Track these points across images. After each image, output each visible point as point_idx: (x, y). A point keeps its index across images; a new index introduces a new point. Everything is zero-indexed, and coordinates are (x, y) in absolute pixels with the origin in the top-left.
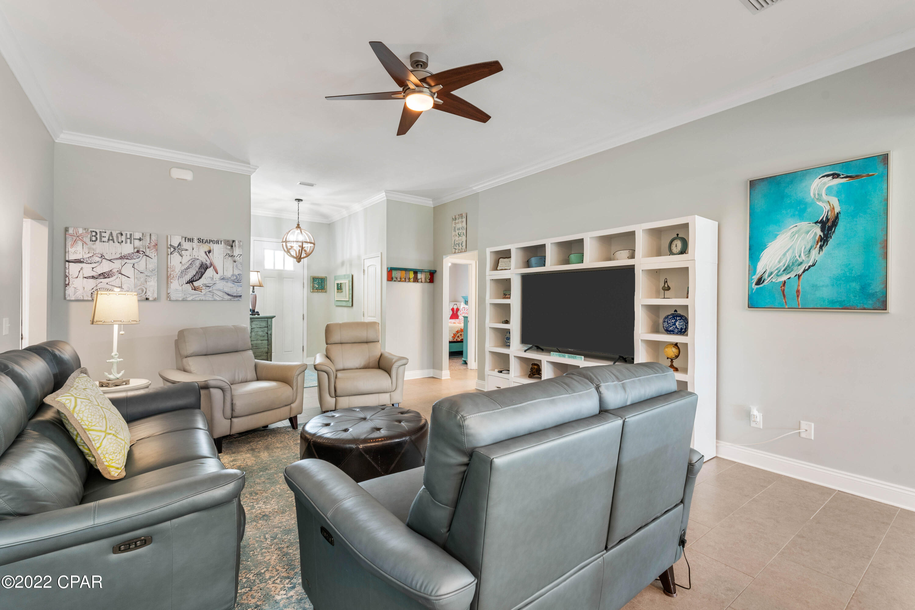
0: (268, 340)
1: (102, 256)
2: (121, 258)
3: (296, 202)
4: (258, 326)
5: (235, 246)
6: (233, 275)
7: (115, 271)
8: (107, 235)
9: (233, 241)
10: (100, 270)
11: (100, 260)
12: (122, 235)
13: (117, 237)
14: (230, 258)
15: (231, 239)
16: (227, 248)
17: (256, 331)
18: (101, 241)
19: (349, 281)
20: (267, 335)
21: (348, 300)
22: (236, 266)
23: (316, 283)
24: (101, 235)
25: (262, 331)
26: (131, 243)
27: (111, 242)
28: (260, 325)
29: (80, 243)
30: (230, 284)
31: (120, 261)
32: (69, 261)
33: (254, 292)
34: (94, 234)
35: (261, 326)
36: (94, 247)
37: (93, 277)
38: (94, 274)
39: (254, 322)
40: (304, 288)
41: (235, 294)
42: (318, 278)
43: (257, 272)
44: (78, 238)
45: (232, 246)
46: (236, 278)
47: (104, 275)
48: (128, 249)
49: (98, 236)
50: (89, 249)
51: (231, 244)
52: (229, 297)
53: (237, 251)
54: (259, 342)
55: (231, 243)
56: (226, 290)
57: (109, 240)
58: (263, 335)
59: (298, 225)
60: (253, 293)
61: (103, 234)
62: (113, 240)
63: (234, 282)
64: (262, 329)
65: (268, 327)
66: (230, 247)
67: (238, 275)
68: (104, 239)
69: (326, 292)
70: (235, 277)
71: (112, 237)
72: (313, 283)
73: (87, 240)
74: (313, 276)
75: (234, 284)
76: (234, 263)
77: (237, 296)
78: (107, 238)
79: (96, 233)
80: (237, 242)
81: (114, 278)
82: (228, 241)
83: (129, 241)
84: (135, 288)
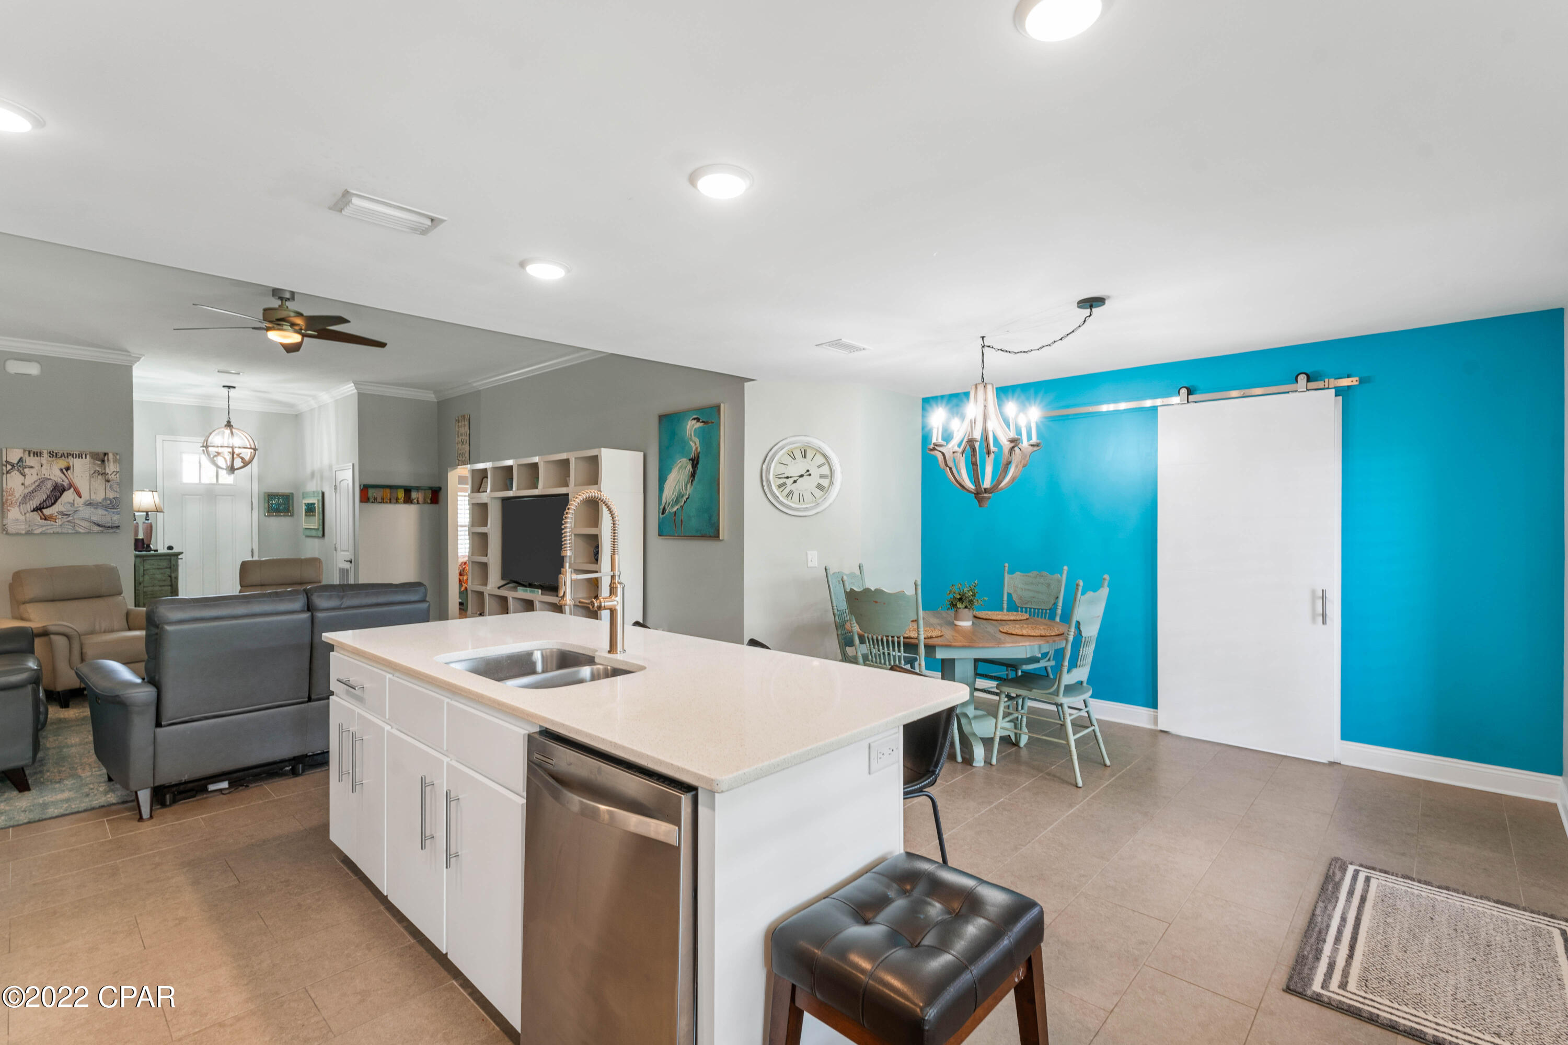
0: (171, 586)
3: (226, 390)
4: (154, 567)
5: (108, 460)
6: (105, 499)
9: (105, 454)
14: (100, 477)
15: (101, 449)
16: (94, 464)
17: (151, 573)
19: (318, 500)
20: (170, 578)
21: (316, 527)
22: (111, 487)
23: (274, 502)
25: (161, 573)
28: (158, 565)
30: (101, 511)
33: (148, 520)
35: (160, 567)
39: (147, 561)
40: (252, 510)
41: (108, 525)
42: (277, 496)
43: (151, 492)
45: (103, 461)
46: (111, 504)
51: (102, 458)
52: (100, 529)
53: (111, 468)
54: (157, 588)
55: (102, 456)
56: (94, 519)
58: (164, 578)
59: (229, 422)
60: (146, 522)
63: (106, 508)
64: (162, 571)
65: (171, 568)
66: (99, 463)
67: (114, 498)
69: (292, 515)
70: (109, 502)
72: (268, 502)
74: (268, 493)
75: (107, 511)
76: (107, 483)
77: (112, 527)
80: (111, 456)
82: (97, 454)
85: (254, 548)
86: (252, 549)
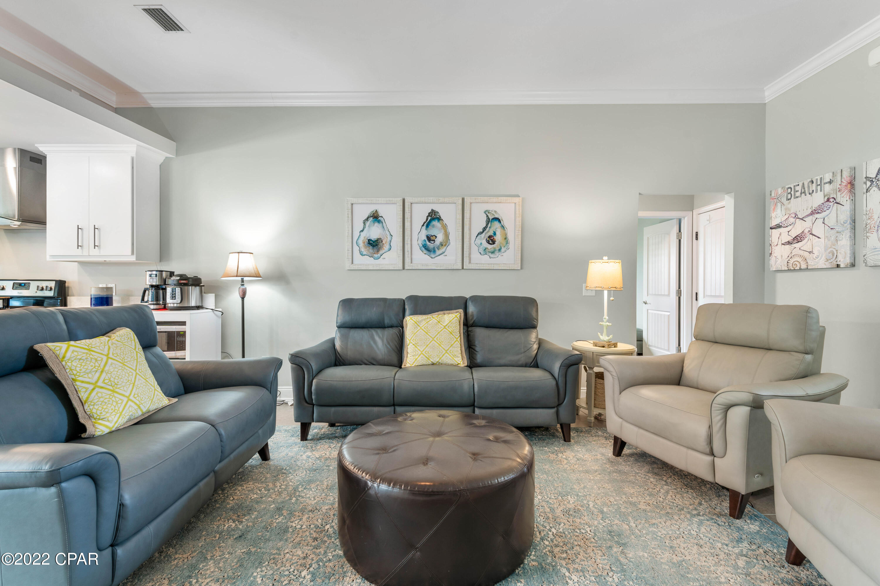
1: (796, 217)
2: (812, 213)
7: (806, 231)
8: (799, 188)
10: (794, 234)
11: (794, 220)
12: (812, 182)
13: (809, 187)
18: (795, 198)
24: (795, 189)
26: (821, 191)
27: (803, 195)
29: (779, 205)
31: (811, 217)
32: (771, 228)
34: (789, 190)
36: (789, 206)
37: (789, 243)
38: (789, 239)
44: (778, 198)
47: (798, 239)
48: (818, 199)
49: (792, 193)
50: (786, 209)
57: (801, 193)
61: (798, 188)
62: (804, 192)
68: (798, 194)
71: (804, 188)
73: (784, 200)
78: (800, 192)
79: (791, 188)
81: (806, 240)
83: (819, 187)
84: (825, 251)
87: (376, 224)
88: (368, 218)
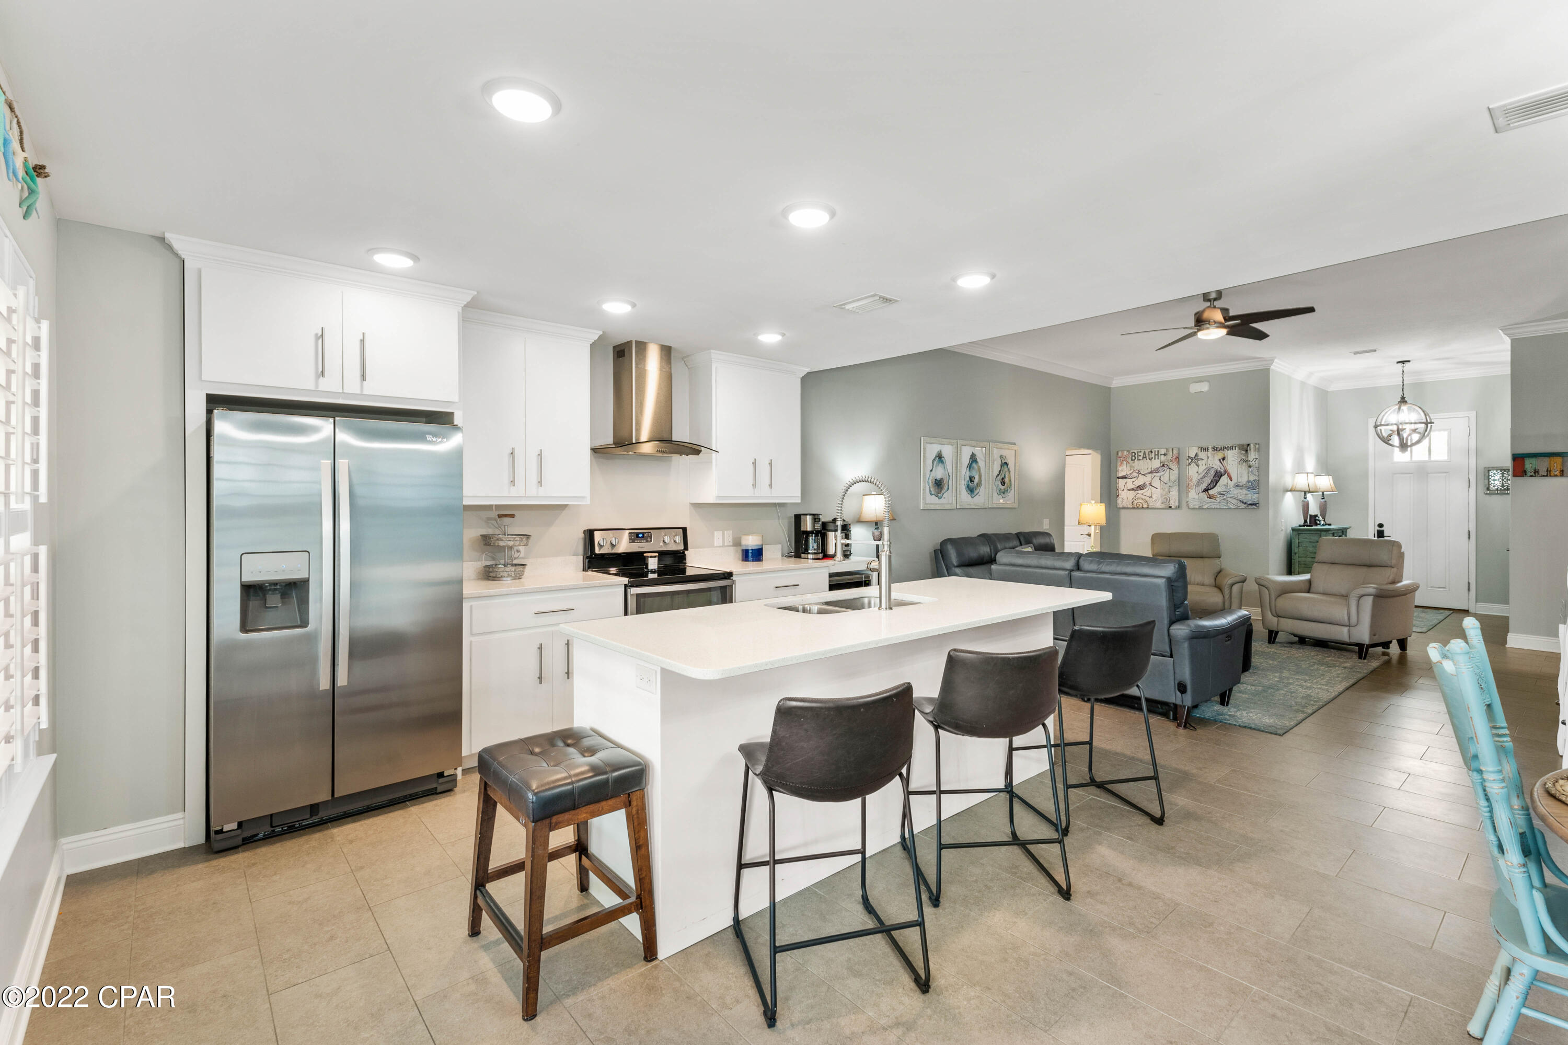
1: (1139, 472)
2: (1151, 472)
3: (1400, 365)
5: (1250, 450)
6: (1248, 481)
7: (1147, 483)
8: (1141, 454)
9: (1248, 445)
10: (1137, 483)
11: (1137, 475)
12: (1152, 452)
13: (1149, 455)
14: (1245, 464)
15: (1246, 442)
16: (1241, 454)
18: (1138, 460)
22: (1252, 471)
24: (1138, 454)
26: (1158, 459)
27: (1145, 459)
29: (1125, 463)
30: (1245, 491)
31: (1151, 474)
32: (1118, 478)
34: (1133, 454)
36: (1134, 465)
37: (1133, 489)
38: (1133, 487)
41: (1250, 502)
44: (1124, 459)
45: (1247, 451)
46: (1251, 485)
47: (1140, 488)
48: (1156, 464)
49: (1136, 456)
50: (1131, 467)
51: (1245, 448)
52: (1244, 505)
53: (1252, 455)
55: (1246, 447)
56: (1240, 497)
57: (1143, 458)
59: (1403, 398)
61: (1140, 454)
62: (1146, 458)
63: (1248, 488)
66: (1244, 452)
67: (1254, 480)
68: (1140, 458)
70: (1250, 484)
71: (1145, 455)
73: (1129, 460)
75: (1249, 491)
76: (1249, 468)
77: (1252, 504)
78: (1142, 456)
79: (1135, 453)
80: (1252, 446)
81: (1147, 489)
82: (1243, 446)
83: (1157, 456)
84: (1161, 497)
85: (1470, 530)
86: (1469, 532)
87: (940, 464)
88: (935, 458)
